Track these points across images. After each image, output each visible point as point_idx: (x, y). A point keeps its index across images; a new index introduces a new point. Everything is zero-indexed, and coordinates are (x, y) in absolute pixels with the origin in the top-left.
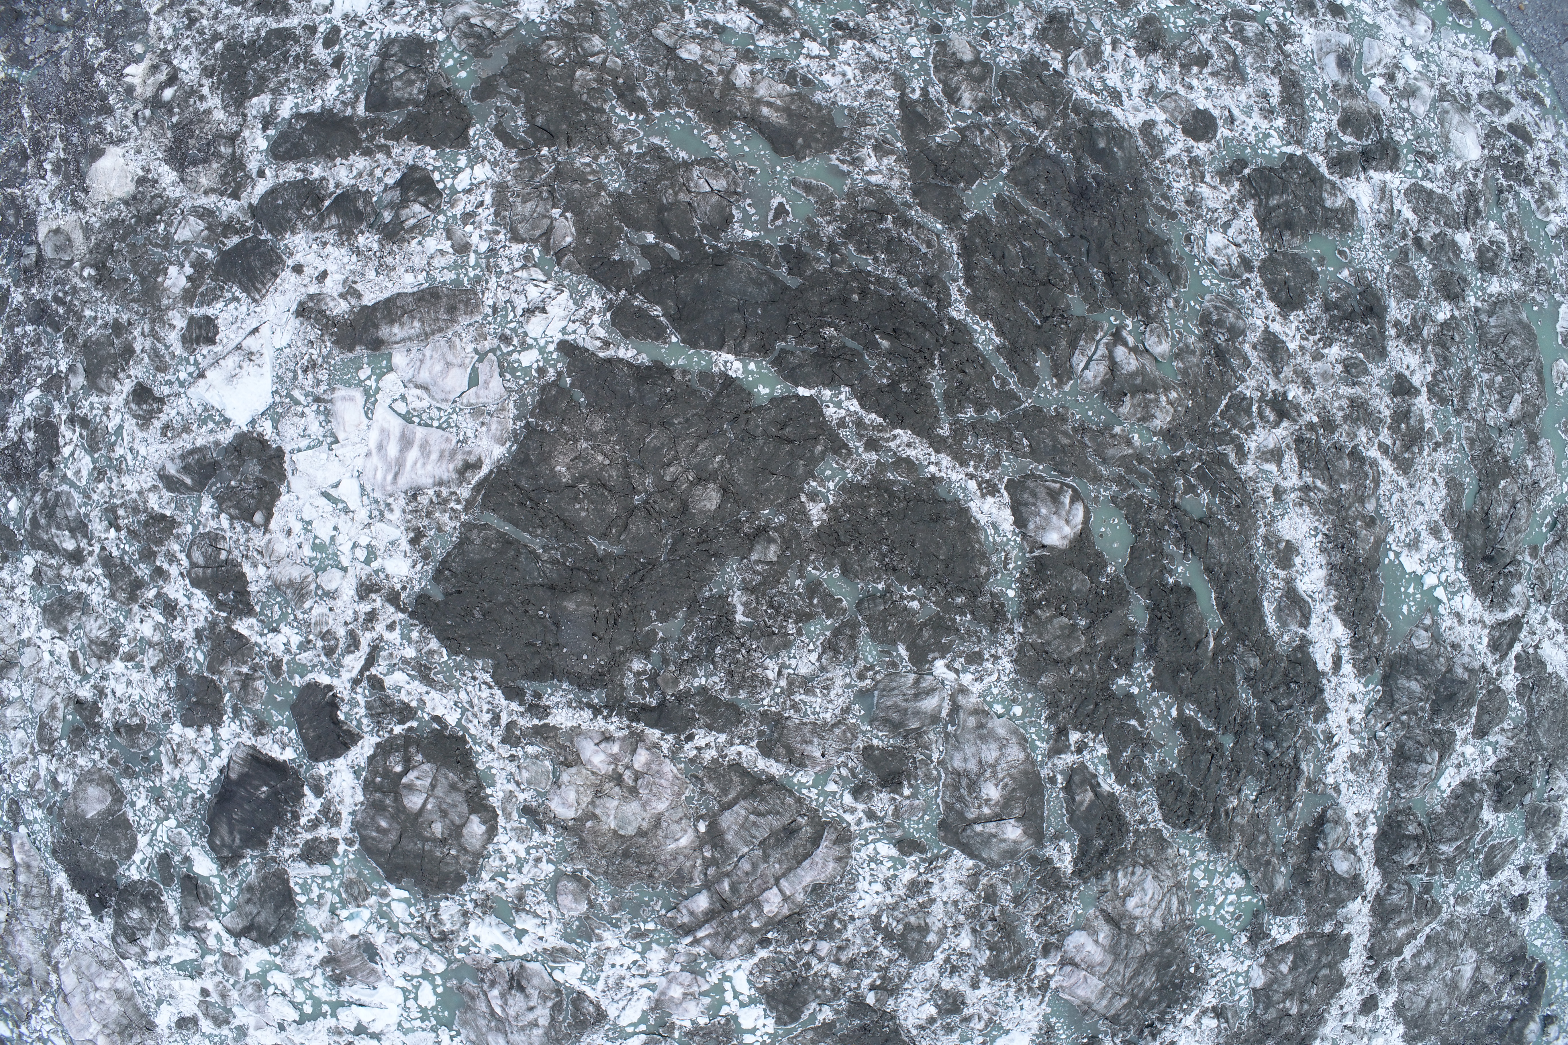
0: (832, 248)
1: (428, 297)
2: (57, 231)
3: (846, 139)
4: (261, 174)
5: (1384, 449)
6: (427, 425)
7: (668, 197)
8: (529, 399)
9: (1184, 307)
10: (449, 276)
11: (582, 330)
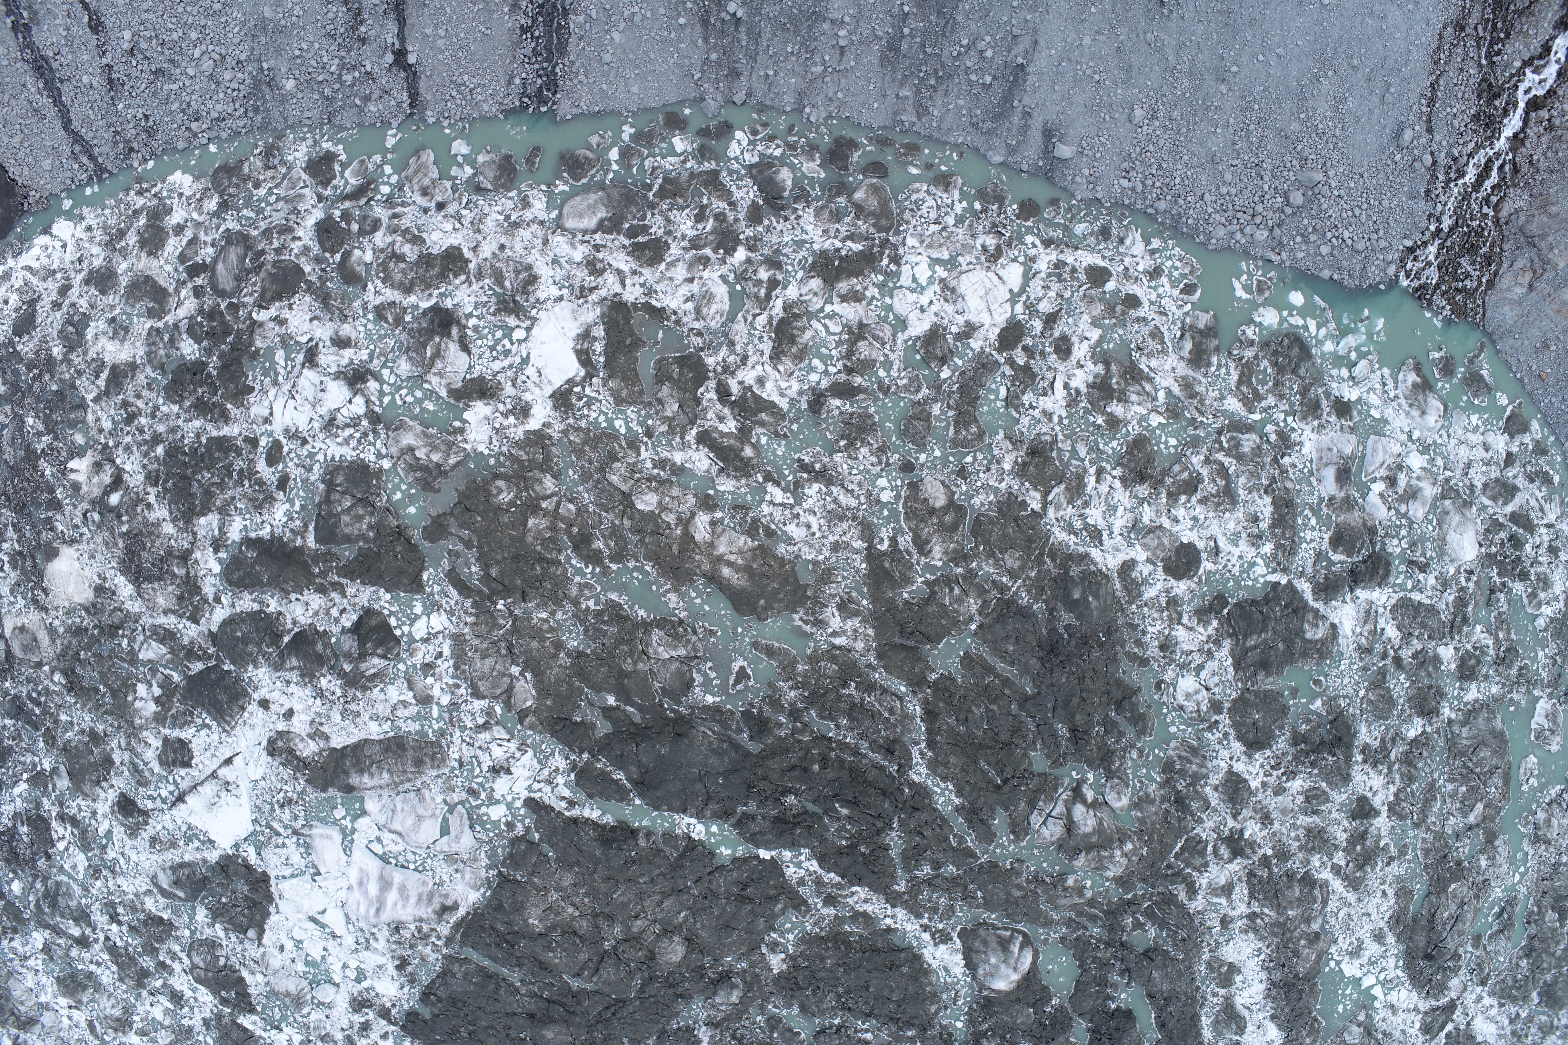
0: (795, 714)
1: (394, 748)
2: (22, 629)
3: (809, 598)
4: (217, 600)
5: (1336, 870)
6: (403, 866)
7: (628, 666)
8: (499, 850)
9: (1148, 755)
10: (414, 727)
11: (548, 789)
